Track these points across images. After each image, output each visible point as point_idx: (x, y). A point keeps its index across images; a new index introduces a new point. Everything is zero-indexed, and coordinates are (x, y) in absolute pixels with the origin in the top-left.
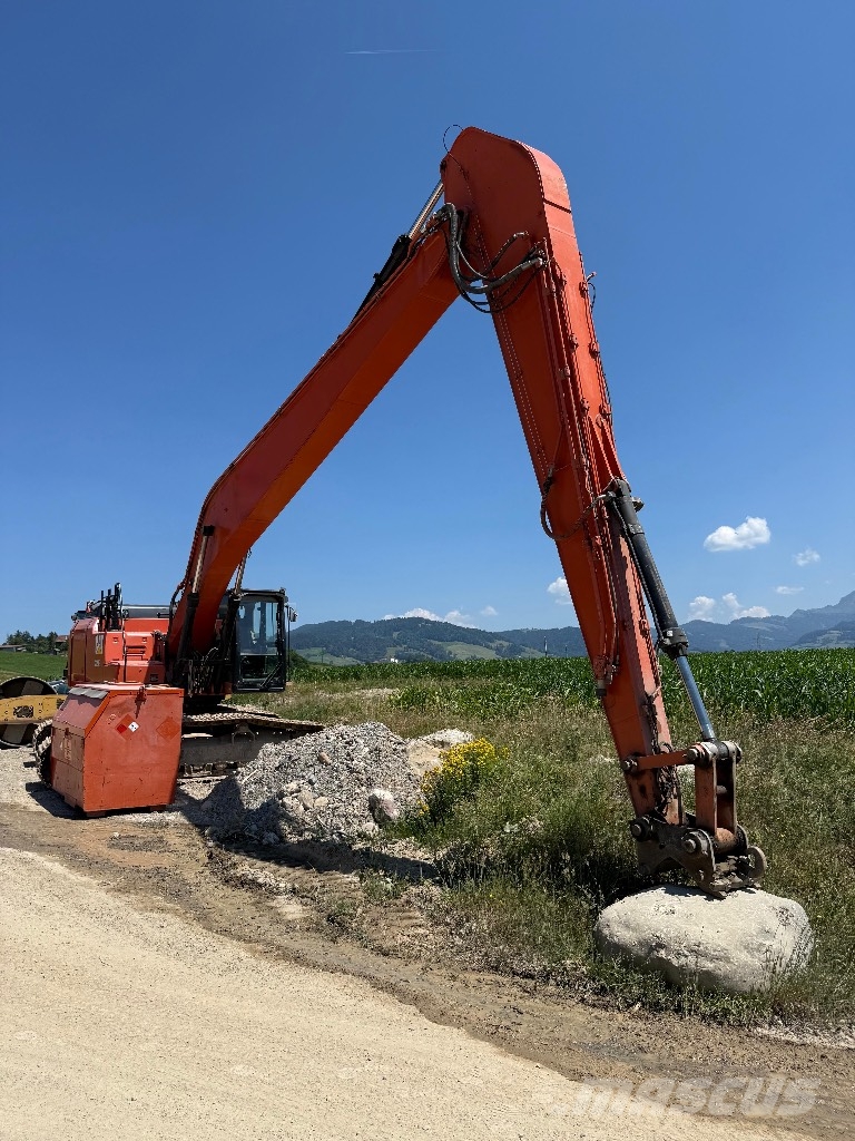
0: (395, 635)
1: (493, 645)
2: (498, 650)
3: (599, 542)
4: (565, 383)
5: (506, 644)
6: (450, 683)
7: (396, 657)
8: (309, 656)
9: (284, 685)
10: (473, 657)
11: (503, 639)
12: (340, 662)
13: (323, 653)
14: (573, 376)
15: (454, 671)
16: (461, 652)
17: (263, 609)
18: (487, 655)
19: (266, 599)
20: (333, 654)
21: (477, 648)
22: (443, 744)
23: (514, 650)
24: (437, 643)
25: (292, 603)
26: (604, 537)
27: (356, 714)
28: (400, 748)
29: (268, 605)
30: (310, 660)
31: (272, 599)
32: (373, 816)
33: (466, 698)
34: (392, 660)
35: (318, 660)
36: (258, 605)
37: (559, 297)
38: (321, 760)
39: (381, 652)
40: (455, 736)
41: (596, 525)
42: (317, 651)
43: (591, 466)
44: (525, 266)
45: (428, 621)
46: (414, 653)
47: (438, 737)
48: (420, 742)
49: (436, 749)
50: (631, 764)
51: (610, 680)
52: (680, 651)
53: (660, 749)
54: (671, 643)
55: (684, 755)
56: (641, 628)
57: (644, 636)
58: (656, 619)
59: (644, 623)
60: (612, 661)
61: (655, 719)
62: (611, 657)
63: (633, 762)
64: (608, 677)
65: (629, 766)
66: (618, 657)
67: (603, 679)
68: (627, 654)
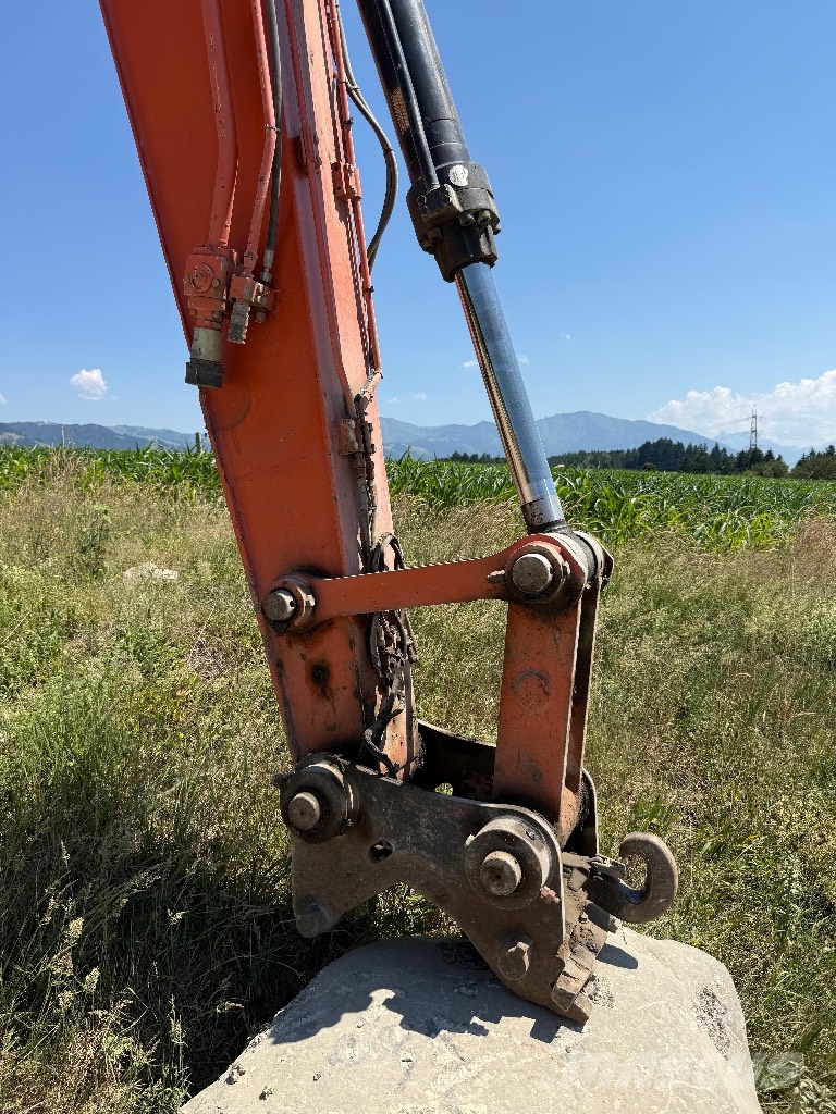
2: (6, 443)
5: (16, 437)
11: (12, 431)
50: (297, 602)
51: (241, 328)
52: (482, 239)
53: (382, 554)
54: (462, 205)
55: (494, 574)
56: (337, 188)
57: (344, 216)
58: (420, 123)
59: (348, 171)
60: (250, 263)
61: (370, 467)
62: (252, 247)
63: (303, 595)
64: (235, 319)
65: (290, 609)
66: (269, 255)
67: (217, 326)
68: (305, 249)
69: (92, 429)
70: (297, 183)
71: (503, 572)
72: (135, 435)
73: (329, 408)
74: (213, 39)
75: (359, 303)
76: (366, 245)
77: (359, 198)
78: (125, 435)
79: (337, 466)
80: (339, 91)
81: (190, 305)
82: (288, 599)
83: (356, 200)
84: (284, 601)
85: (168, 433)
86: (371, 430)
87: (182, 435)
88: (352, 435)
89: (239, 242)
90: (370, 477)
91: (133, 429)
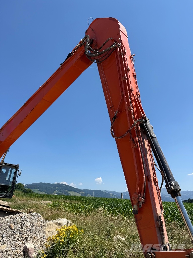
0: (57, 188)
1: (80, 193)
2: (81, 194)
3: (137, 139)
4: (125, 81)
5: (83, 193)
6: (68, 201)
7: (56, 193)
8: (34, 191)
9: (12, 196)
10: (75, 195)
11: (83, 191)
12: (41, 193)
13: (38, 191)
14: (128, 79)
15: (69, 198)
16: (72, 194)
17: (11, 171)
18: (78, 195)
19: (13, 167)
20: (40, 191)
21: (76, 193)
22: (59, 224)
23: (85, 194)
24: (67, 191)
25: (20, 169)
26: (139, 138)
27: (36, 209)
28: (43, 224)
29: (13, 169)
30: (34, 192)
31: (14, 167)
32: (24, 255)
33: (70, 207)
34: (55, 194)
35: (36, 192)
36: (10, 169)
37: (124, 56)
38: (10, 227)
39: (52, 192)
40: (64, 221)
41: (136, 132)
42: (36, 190)
43: (134, 110)
44: (112, 47)
45: (65, 185)
46: (61, 193)
47: (58, 221)
48: (52, 222)
49: (56, 226)
50: (152, 255)
51: (141, 206)
52: (178, 193)
53: (166, 247)
54: (174, 188)
55: (187, 255)
56: (154, 181)
57: (155, 185)
58: (166, 176)
59: (156, 179)
60: (142, 196)
61: (163, 229)
62: (142, 194)
63: (153, 254)
64: (140, 204)
65: (150, 257)
66: (145, 194)
67: (137, 205)
68: (150, 193)
69: (99, 191)
70: (148, 182)
71: (188, 255)
72: (108, 193)
73: (155, 219)
74: (135, 164)
75: (159, 199)
76: (159, 188)
77: (158, 182)
78: (106, 193)
79: (157, 229)
80: (153, 165)
81: (133, 201)
82: (150, 255)
83: (157, 183)
84: (149, 255)
85: (114, 192)
86: (162, 222)
87: (118, 193)
88: (159, 224)
89: (140, 192)
90: (163, 231)
91: (107, 191)
